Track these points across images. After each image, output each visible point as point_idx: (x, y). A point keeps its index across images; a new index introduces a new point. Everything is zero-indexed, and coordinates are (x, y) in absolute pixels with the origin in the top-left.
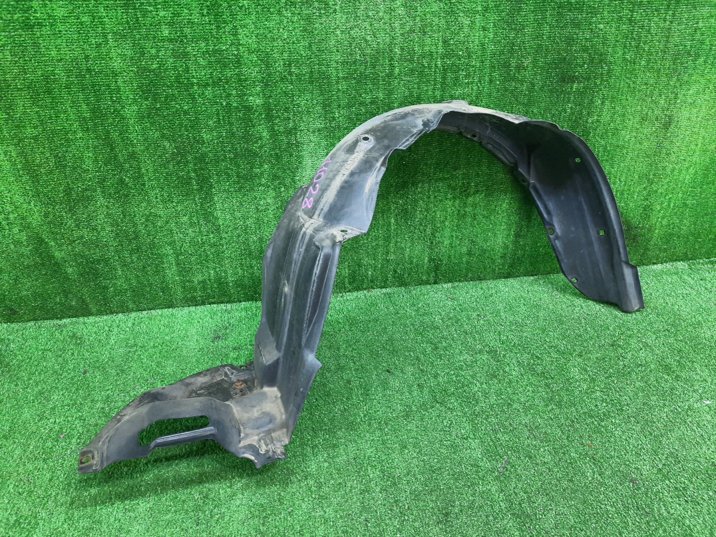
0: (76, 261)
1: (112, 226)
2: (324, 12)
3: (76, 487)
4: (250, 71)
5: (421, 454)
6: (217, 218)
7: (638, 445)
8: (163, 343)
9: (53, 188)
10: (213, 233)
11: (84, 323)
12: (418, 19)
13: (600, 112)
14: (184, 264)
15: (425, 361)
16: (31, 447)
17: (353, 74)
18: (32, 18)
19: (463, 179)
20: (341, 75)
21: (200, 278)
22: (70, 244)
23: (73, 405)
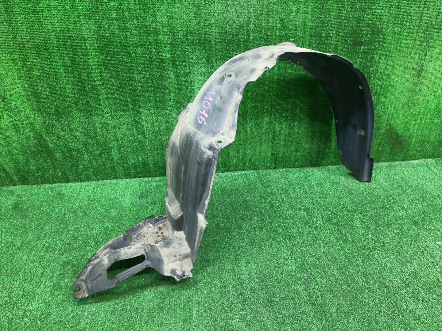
0: (61, 150)
1: (82, 129)
2: (208, 2)
3: (57, 278)
4: (163, 38)
5: (259, 267)
6: (143, 126)
7: (392, 266)
8: (110, 199)
9: (48, 106)
10: (140, 134)
11: (66, 187)
12: (265, 7)
13: (378, 64)
14: (124, 153)
15: (265, 214)
16: (33, 255)
17: (225, 40)
18: (38, 7)
19: (292, 105)
20: (217, 40)
21: (133, 161)
22: (57, 139)
23: (57, 232)
